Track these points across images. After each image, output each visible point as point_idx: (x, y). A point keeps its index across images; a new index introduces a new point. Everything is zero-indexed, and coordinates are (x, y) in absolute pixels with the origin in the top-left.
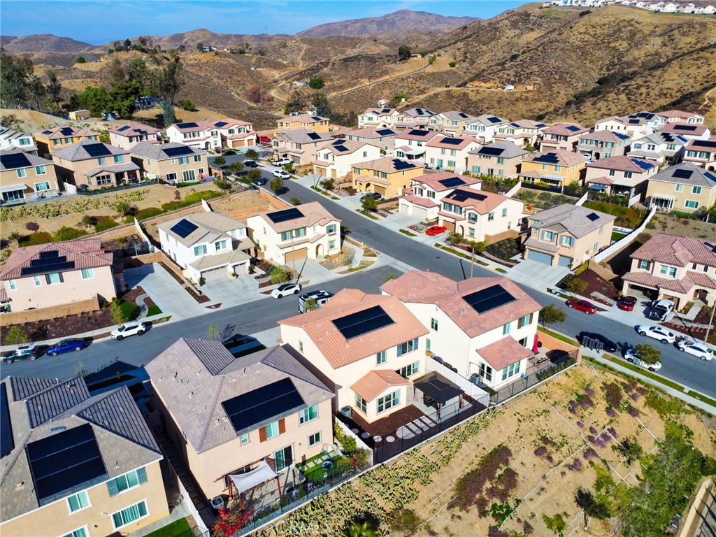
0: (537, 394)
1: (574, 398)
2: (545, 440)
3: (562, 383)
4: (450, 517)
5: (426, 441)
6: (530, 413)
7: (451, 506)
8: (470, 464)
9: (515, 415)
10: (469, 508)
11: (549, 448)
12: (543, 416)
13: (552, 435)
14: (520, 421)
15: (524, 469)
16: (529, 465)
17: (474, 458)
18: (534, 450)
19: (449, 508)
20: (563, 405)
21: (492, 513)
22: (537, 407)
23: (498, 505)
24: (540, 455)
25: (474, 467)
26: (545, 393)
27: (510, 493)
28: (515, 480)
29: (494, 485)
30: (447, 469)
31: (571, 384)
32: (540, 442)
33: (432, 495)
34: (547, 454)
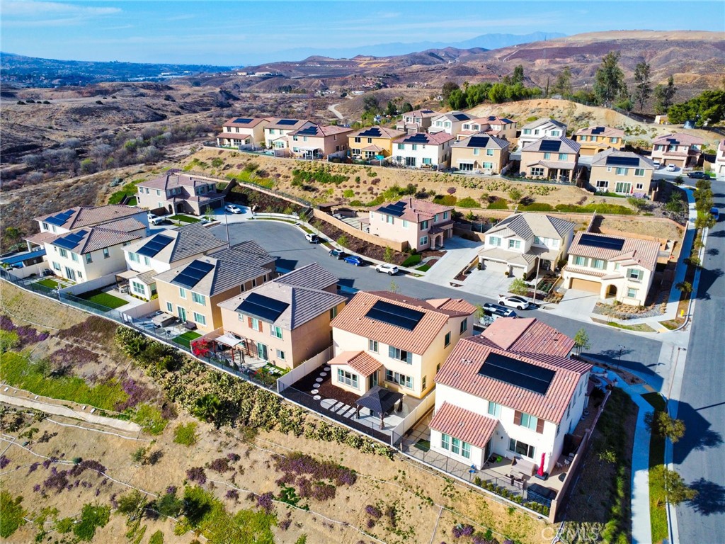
0: (447, 484)
1: (479, 529)
2: (392, 512)
3: (490, 508)
4: (265, 460)
5: (320, 414)
6: (413, 486)
7: (275, 457)
8: (319, 454)
9: (400, 471)
10: (280, 470)
11: (385, 520)
12: (422, 501)
13: (404, 518)
14: (396, 479)
15: (344, 502)
16: (350, 505)
17: (328, 456)
18: (371, 504)
19: (272, 456)
20: (457, 518)
21: (285, 490)
22: (428, 488)
23: (295, 492)
24: (369, 512)
25: (319, 459)
26: (458, 492)
27: (311, 498)
28: (327, 498)
29: (312, 482)
30: (305, 440)
31: (500, 519)
32: (385, 507)
33: (277, 440)
34: (375, 519)
